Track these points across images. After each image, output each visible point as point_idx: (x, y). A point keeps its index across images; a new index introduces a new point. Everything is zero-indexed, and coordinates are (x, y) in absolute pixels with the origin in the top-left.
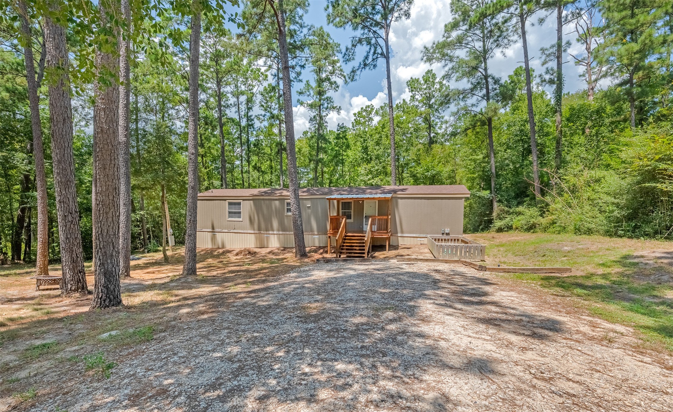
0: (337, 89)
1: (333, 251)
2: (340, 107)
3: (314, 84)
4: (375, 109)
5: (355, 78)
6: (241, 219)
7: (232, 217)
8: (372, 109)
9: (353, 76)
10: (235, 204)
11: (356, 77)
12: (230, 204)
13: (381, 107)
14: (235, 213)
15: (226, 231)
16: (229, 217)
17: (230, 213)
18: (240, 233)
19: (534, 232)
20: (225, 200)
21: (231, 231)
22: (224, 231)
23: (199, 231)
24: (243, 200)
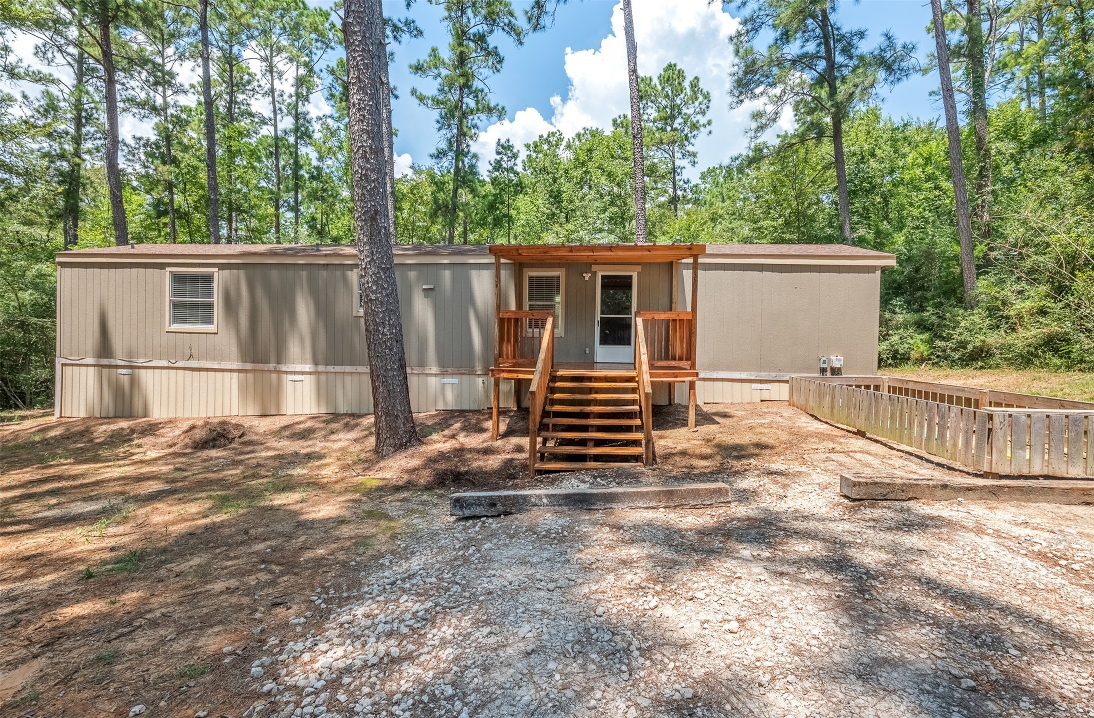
0: (498, 66)
1: (503, 428)
2: (503, 108)
3: (446, 54)
4: (566, 140)
5: (542, 22)
6: (211, 328)
7: (184, 321)
8: (561, 140)
9: (538, 17)
10: (194, 279)
11: (545, 20)
12: (178, 279)
13: (578, 135)
14: (194, 306)
15: (164, 363)
16: (176, 319)
17: (176, 306)
18: (207, 370)
19: (982, 368)
20: (162, 266)
21: (180, 364)
22: (154, 363)
23: (72, 365)
24: (222, 267)
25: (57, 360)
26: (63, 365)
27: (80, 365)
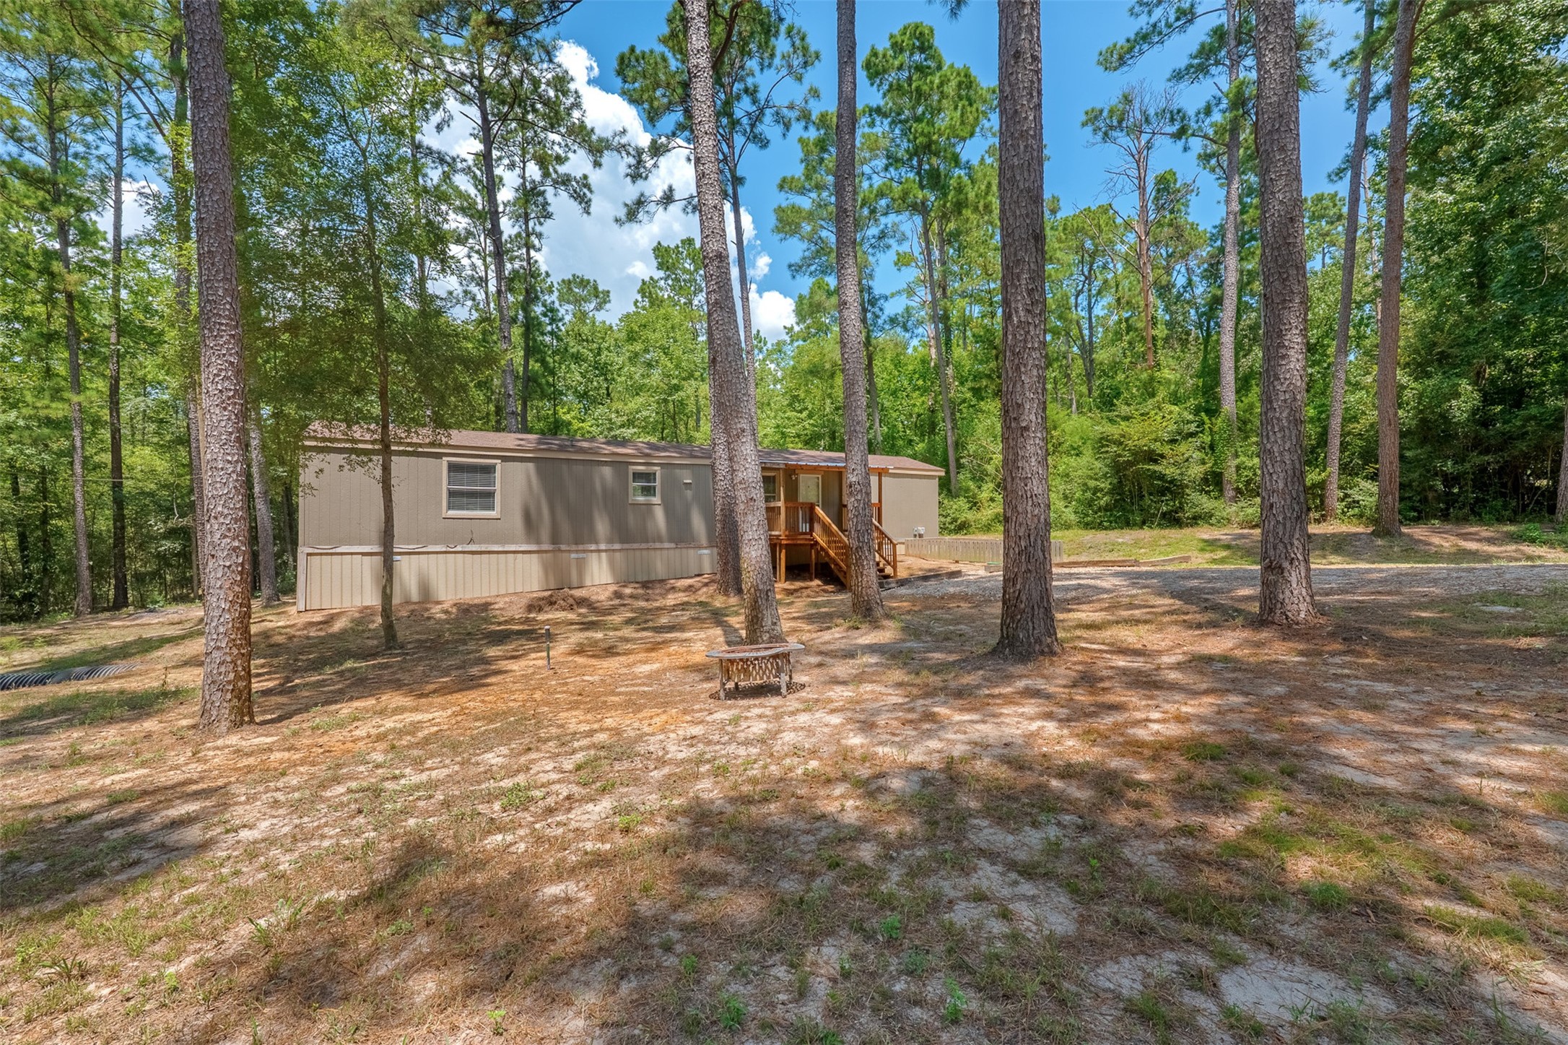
6: (492, 514)
7: (461, 508)
10: (473, 469)
12: (453, 468)
14: (473, 495)
15: (441, 548)
16: (452, 506)
17: (451, 494)
18: (489, 552)
20: (438, 455)
21: (459, 548)
22: (430, 549)
23: (321, 554)
24: (504, 459)
25: (300, 549)
26: (309, 554)
27: (332, 554)
